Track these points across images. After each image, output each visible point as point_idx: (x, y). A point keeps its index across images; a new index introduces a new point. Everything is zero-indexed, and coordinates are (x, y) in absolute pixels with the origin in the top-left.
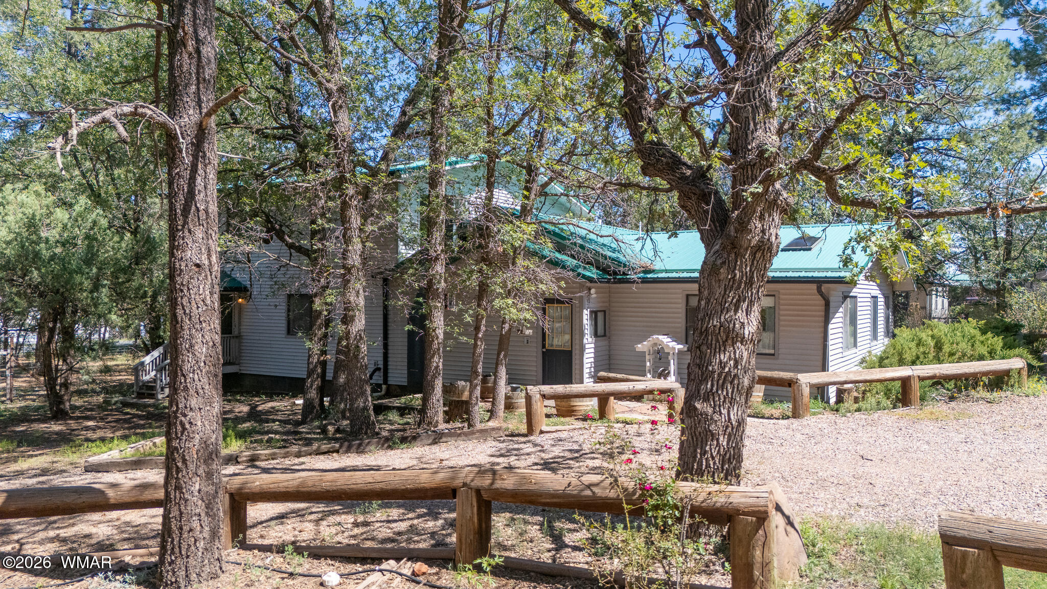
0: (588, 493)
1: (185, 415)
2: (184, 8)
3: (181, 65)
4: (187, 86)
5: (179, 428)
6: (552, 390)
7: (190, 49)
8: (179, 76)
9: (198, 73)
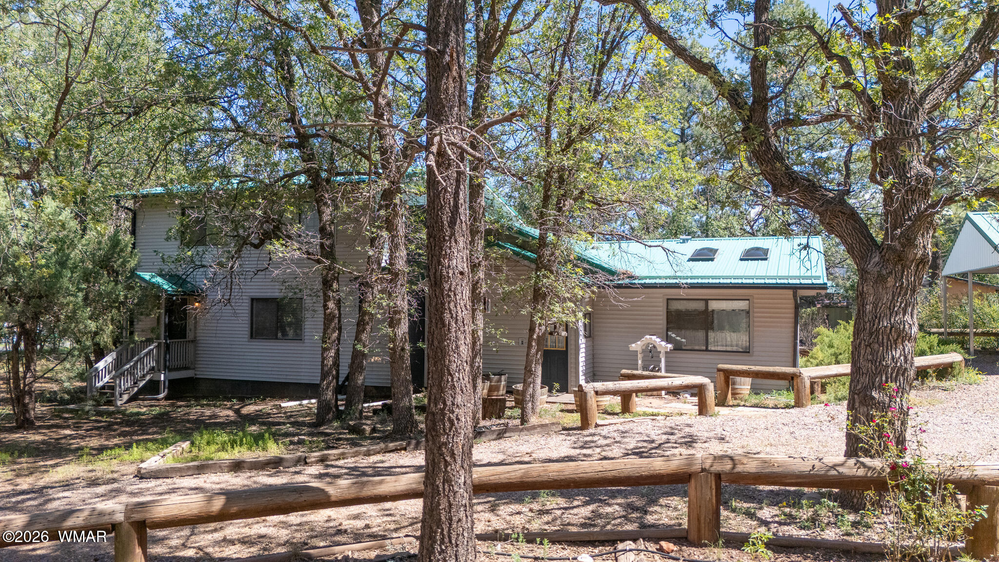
0: (834, 472)
1: (453, 412)
2: (449, 35)
3: (447, 88)
4: (452, 107)
5: (447, 425)
6: (604, 387)
7: (455, 73)
8: (445, 98)
9: (460, 96)
